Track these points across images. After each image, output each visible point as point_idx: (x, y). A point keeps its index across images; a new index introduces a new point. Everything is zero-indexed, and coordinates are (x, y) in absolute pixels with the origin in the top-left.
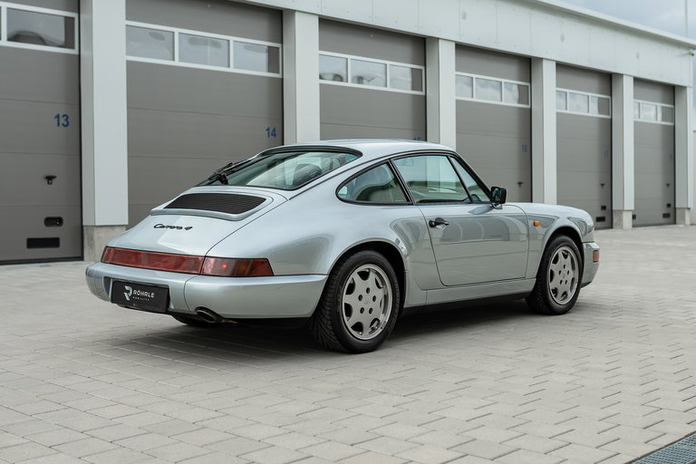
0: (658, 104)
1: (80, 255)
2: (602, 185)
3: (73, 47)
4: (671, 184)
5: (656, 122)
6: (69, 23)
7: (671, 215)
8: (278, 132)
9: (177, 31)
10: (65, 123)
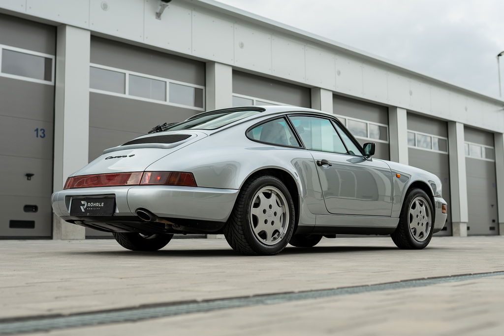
0: (482, 146)
1: (50, 235)
3: (50, 80)
4: (494, 205)
5: (481, 159)
6: (48, 62)
7: (495, 228)
9: (128, 72)
10: (42, 135)
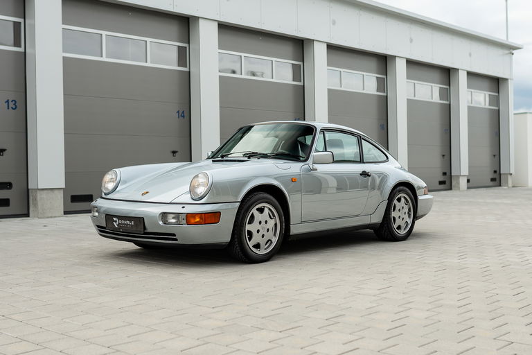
0: (486, 92)
1: (26, 212)
2: (443, 156)
3: (20, 46)
4: (497, 155)
5: (484, 107)
6: (17, 26)
7: (497, 179)
8: (186, 114)
9: (104, 33)
10: (14, 107)
